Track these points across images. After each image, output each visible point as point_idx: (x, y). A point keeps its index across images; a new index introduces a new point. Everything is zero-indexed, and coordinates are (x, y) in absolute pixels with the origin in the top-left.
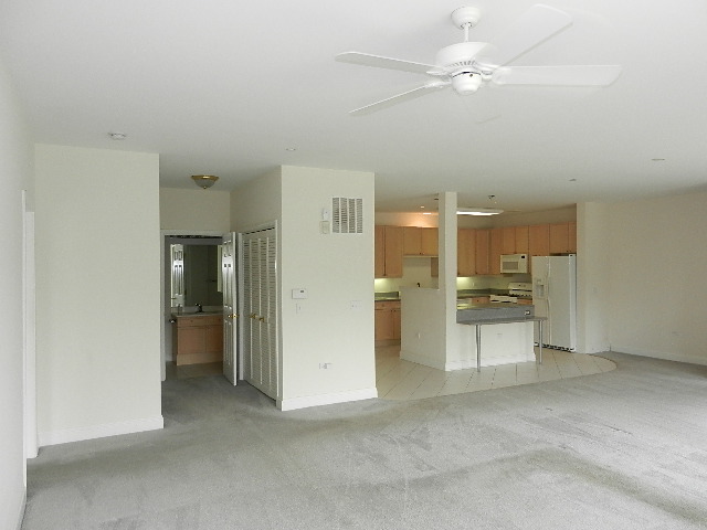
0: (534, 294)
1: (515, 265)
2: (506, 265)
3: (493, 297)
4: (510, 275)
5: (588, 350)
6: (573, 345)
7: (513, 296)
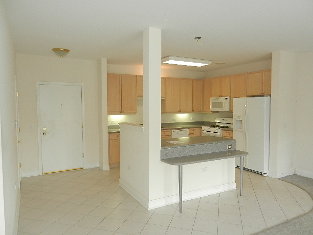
0: (234, 127)
1: (220, 105)
2: (214, 105)
3: (204, 128)
4: (217, 112)
5: (279, 176)
6: (265, 170)
7: (218, 127)
